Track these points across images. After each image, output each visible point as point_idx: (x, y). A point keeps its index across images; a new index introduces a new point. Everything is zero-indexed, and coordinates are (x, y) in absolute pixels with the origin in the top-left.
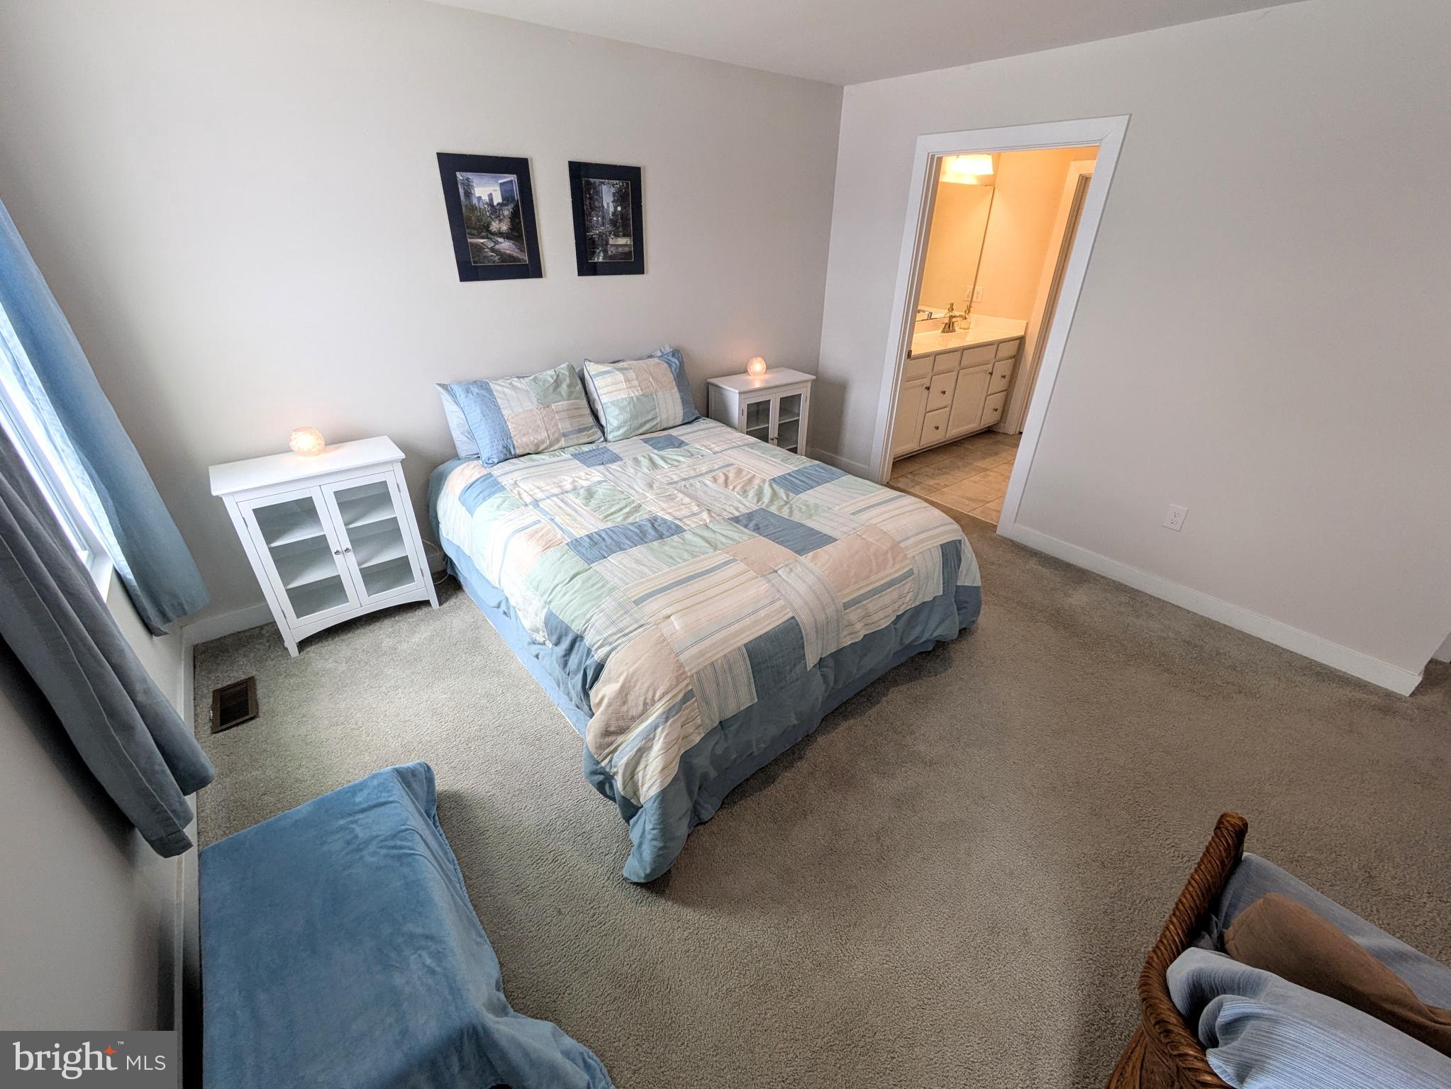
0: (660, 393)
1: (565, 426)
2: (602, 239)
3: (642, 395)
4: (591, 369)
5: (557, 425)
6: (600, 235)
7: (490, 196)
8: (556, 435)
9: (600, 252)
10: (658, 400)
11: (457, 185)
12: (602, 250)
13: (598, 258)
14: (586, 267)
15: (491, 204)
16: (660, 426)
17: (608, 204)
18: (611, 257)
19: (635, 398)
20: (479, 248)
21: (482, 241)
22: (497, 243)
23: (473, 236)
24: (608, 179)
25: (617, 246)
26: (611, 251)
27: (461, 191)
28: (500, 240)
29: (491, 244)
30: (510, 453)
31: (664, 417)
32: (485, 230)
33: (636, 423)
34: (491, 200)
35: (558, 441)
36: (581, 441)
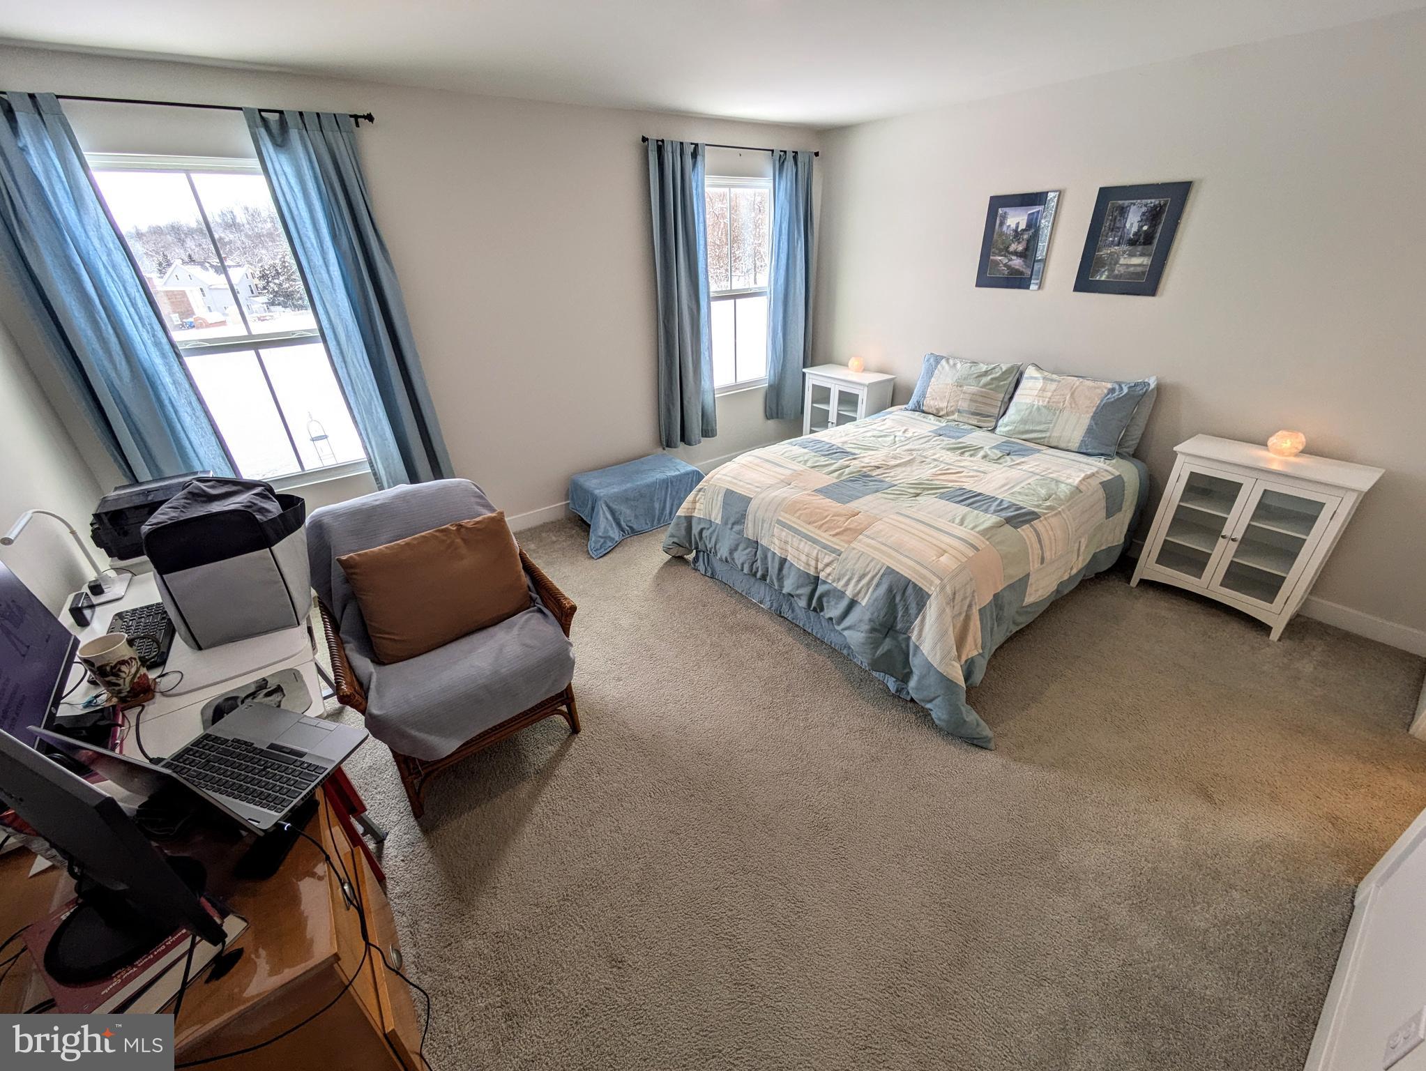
0: (1066, 413)
1: (964, 405)
2: (1112, 259)
3: (1045, 407)
4: (1030, 372)
5: (958, 401)
6: (1111, 254)
7: (1018, 224)
8: (952, 408)
9: (1104, 272)
10: (1058, 418)
11: (996, 216)
12: (1108, 269)
13: (1101, 277)
14: (1085, 283)
15: (1016, 231)
16: (1048, 442)
17: (1132, 224)
18: (1116, 276)
19: (1035, 407)
20: (997, 263)
21: (1000, 258)
22: (1010, 260)
23: (995, 254)
24: (1139, 199)
25: (1128, 266)
26: (1119, 270)
27: (998, 222)
28: (1014, 258)
29: (1005, 261)
30: (920, 407)
31: (1055, 434)
32: (1006, 251)
33: (1022, 428)
34: (1017, 227)
35: (953, 413)
36: (971, 422)
